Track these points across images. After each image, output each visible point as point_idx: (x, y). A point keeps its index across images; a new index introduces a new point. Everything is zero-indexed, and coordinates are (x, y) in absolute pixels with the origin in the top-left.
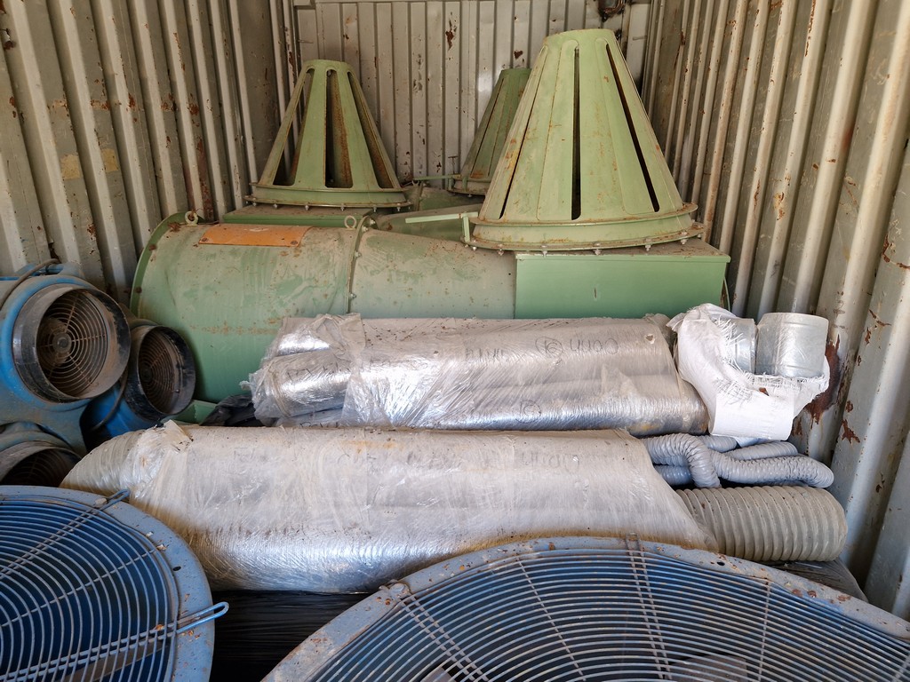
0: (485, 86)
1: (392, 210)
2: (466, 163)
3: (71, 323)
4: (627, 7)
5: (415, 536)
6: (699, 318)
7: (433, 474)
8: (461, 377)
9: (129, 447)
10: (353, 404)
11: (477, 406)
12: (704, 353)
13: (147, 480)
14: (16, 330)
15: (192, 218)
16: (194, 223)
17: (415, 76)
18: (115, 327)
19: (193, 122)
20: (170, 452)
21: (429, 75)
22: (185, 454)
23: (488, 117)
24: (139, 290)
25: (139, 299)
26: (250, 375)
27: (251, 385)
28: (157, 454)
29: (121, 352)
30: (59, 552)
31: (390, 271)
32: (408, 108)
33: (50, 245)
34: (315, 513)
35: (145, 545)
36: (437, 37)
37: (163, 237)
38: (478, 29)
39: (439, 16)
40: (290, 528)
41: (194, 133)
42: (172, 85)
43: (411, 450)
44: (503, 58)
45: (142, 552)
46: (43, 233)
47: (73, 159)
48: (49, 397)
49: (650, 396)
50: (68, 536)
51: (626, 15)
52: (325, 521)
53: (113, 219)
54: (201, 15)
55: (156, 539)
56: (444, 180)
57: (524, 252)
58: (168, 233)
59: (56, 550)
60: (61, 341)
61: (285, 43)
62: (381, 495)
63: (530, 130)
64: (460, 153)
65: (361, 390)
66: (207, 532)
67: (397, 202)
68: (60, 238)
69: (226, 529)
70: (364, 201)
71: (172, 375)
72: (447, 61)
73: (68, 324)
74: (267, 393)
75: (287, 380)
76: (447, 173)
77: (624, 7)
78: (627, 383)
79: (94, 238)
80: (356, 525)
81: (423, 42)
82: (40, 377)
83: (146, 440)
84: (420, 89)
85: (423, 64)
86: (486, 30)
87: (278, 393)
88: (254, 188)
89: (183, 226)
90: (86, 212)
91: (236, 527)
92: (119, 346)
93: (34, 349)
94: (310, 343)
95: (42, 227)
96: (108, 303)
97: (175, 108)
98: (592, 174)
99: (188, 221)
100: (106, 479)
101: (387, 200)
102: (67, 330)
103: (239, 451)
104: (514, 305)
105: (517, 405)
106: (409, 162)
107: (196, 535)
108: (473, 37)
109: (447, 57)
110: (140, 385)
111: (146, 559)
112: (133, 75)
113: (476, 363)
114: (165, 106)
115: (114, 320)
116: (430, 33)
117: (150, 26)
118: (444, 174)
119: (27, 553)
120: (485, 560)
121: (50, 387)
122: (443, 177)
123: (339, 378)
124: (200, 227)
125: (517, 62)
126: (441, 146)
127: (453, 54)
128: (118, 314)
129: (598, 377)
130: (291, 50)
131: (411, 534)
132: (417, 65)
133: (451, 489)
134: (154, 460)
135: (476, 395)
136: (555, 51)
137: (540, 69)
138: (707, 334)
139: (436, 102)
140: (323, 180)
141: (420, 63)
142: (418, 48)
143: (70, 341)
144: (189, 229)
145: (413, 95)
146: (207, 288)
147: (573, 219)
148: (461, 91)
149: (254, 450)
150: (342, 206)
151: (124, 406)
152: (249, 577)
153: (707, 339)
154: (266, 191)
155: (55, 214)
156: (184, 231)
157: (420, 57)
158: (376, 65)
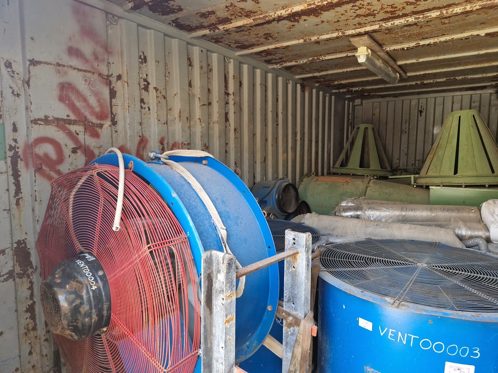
17: (403, 128)
19: (315, 146)
21: (410, 128)
32: (399, 140)
36: (415, 112)
38: (435, 109)
39: (416, 105)
61: (349, 118)
64: (423, 159)
72: (419, 122)
81: (408, 115)
84: (406, 132)
85: (408, 123)
86: (439, 109)
106: (398, 162)
108: (432, 112)
109: (419, 120)
116: (412, 111)
126: (414, 156)
130: (351, 121)
139: (413, 138)
141: (406, 123)
142: (406, 117)
145: (402, 136)
157: (406, 120)
158: (386, 125)
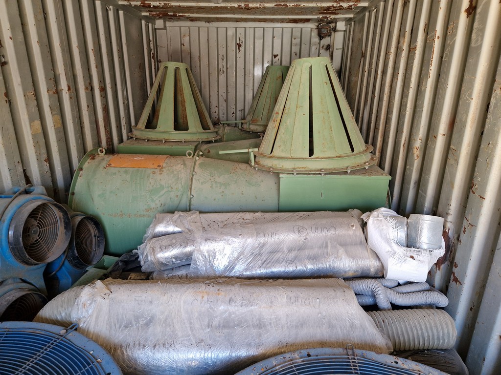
0: (258, 72)
1: (210, 142)
2: (249, 114)
3: (39, 220)
4: (333, 33)
5: (234, 346)
6: (378, 217)
7: (243, 310)
8: (253, 248)
9: (77, 296)
10: (196, 264)
11: (263, 264)
12: (381, 236)
13: (86, 316)
14: (11, 228)
15: (102, 151)
16: (103, 154)
17: (220, 66)
18: (63, 220)
19: (101, 96)
20: (99, 299)
21: (228, 66)
22: (107, 301)
23: (260, 91)
24: (73, 194)
25: (73, 198)
26: (138, 247)
27: (139, 252)
28: (92, 301)
29: (66, 234)
30: (43, 364)
31: (212, 182)
32: (216, 83)
33: (24, 170)
34: (180, 334)
35: (90, 359)
36: (232, 46)
37: (86, 163)
38: (254, 42)
39: (233, 35)
40: (166, 343)
41: (101, 102)
42: (90, 77)
43: (231, 296)
44: (268, 57)
45: (89, 364)
46: (20, 165)
47: (37, 123)
48: (27, 263)
49: (353, 257)
50: (46, 354)
51: (332, 37)
52: (185, 339)
53: (58, 153)
54: (106, 38)
55: (95, 355)
56: (236, 123)
57: (284, 173)
58: (89, 160)
59: (41, 363)
60: (34, 231)
61: (150, 48)
62: (215, 322)
63: (286, 108)
64: (244, 107)
65: (200, 256)
66: (121, 347)
67: (212, 137)
68: (29, 166)
69: (132, 344)
70: (195, 137)
71: (92, 241)
72: (238, 59)
73: (38, 221)
74: (149, 259)
75: (160, 252)
76: (237, 119)
77: (331, 33)
78: (341, 250)
79: (48, 165)
80: (202, 341)
81: (225, 48)
82: (24, 253)
83: (86, 292)
84: (223, 73)
85: (225, 60)
86: (259, 43)
87: (155, 259)
88: (133, 129)
89: (97, 156)
90: (44, 151)
91: (137, 343)
92: (65, 230)
93: (21, 239)
94: (171, 229)
95: (20, 161)
96: (60, 208)
97: (92, 89)
98: (319, 133)
99: (99, 153)
100: (63, 314)
101: (207, 136)
102: (37, 224)
103: (137, 298)
104: (279, 200)
105: (284, 263)
106: (217, 111)
107: (115, 348)
108: (252, 46)
109: (237, 57)
110: (75, 251)
111: (91, 368)
112: (70, 74)
113: (262, 240)
114: (86, 89)
115: (62, 217)
116: (229, 44)
117: (79, 47)
118: (236, 120)
119: (25, 366)
120: (274, 364)
121: (28, 258)
122: (236, 122)
123: (188, 249)
124: (106, 156)
125: (275, 60)
126: (234, 103)
127: (241, 55)
128: (65, 213)
129: (326, 247)
130: (153, 52)
131: (232, 345)
132: (222, 61)
133: (253, 318)
134: (90, 304)
135: (262, 258)
136: (299, 68)
137: (291, 77)
138: (383, 226)
139: (232, 80)
140: (172, 127)
141: (223, 59)
142: (222, 51)
143: (39, 230)
144: (100, 158)
145: (220, 76)
146: (111, 192)
147: (310, 156)
148: (245, 75)
149: (145, 297)
150: (183, 141)
151: (67, 263)
152: (145, 371)
153: (382, 229)
154: (140, 131)
155: (27, 154)
156: (98, 159)
157: (223, 56)
158: (199, 60)
